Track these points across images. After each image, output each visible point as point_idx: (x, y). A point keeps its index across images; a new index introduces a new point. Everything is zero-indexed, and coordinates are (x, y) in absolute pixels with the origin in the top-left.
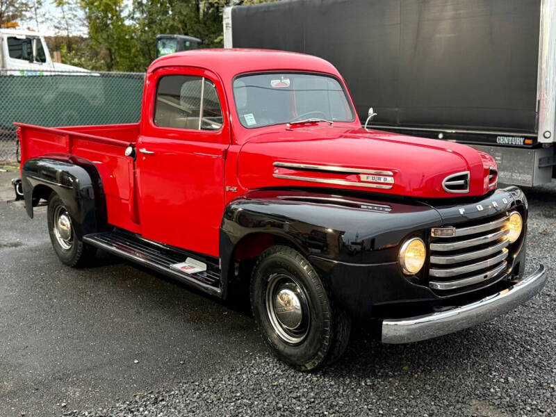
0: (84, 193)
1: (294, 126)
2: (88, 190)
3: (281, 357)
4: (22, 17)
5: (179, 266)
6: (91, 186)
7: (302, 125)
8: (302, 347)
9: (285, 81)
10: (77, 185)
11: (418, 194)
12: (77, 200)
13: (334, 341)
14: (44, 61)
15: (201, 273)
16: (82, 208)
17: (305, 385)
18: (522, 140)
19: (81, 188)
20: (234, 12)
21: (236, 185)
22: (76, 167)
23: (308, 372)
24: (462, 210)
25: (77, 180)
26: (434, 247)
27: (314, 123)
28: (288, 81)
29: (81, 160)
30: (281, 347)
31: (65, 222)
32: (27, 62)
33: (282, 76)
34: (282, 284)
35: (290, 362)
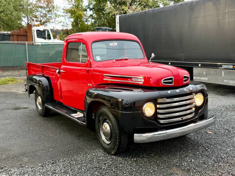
0: (46, 88)
1: (117, 60)
2: (47, 87)
3: (105, 150)
4: (49, 22)
5: (73, 115)
6: (48, 85)
7: (121, 60)
8: (110, 145)
9: (115, 43)
10: (42, 85)
11: (153, 85)
12: (43, 91)
13: (120, 142)
14: (50, 39)
15: (81, 117)
17: (110, 159)
18: (232, 66)
19: (44, 86)
20: (120, 17)
21: (92, 83)
22: (44, 78)
23: (113, 155)
24: (169, 92)
25: (43, 83)
26: (158, 106)
27: (126, 59)
28: (116, 44)
29: (46, 75)
30: (104, 145)
31: (39, 99)
32: (44, 39)
33: (114, 41)
34: (105, 121)
35: (107, 151)
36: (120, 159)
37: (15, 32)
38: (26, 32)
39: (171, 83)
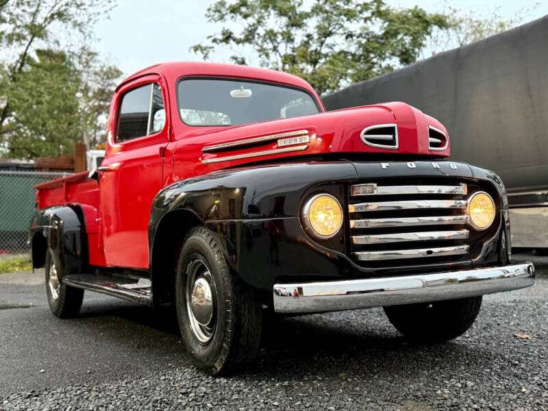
5: (126, 286)
6: (79, 229)
13: (237, 327)
15: (145, 288)
16: (66, 264)
19: (65, 231)
25: (61, 222)
26: (352, 208)
28: (250, 92)
30: (197, 350)
31: (55, 272)
34: (199, 274)
35: (204, 368)
36: (235, 384)
37: (45, 162)
38: (72, 162)
39: (392, 142)
